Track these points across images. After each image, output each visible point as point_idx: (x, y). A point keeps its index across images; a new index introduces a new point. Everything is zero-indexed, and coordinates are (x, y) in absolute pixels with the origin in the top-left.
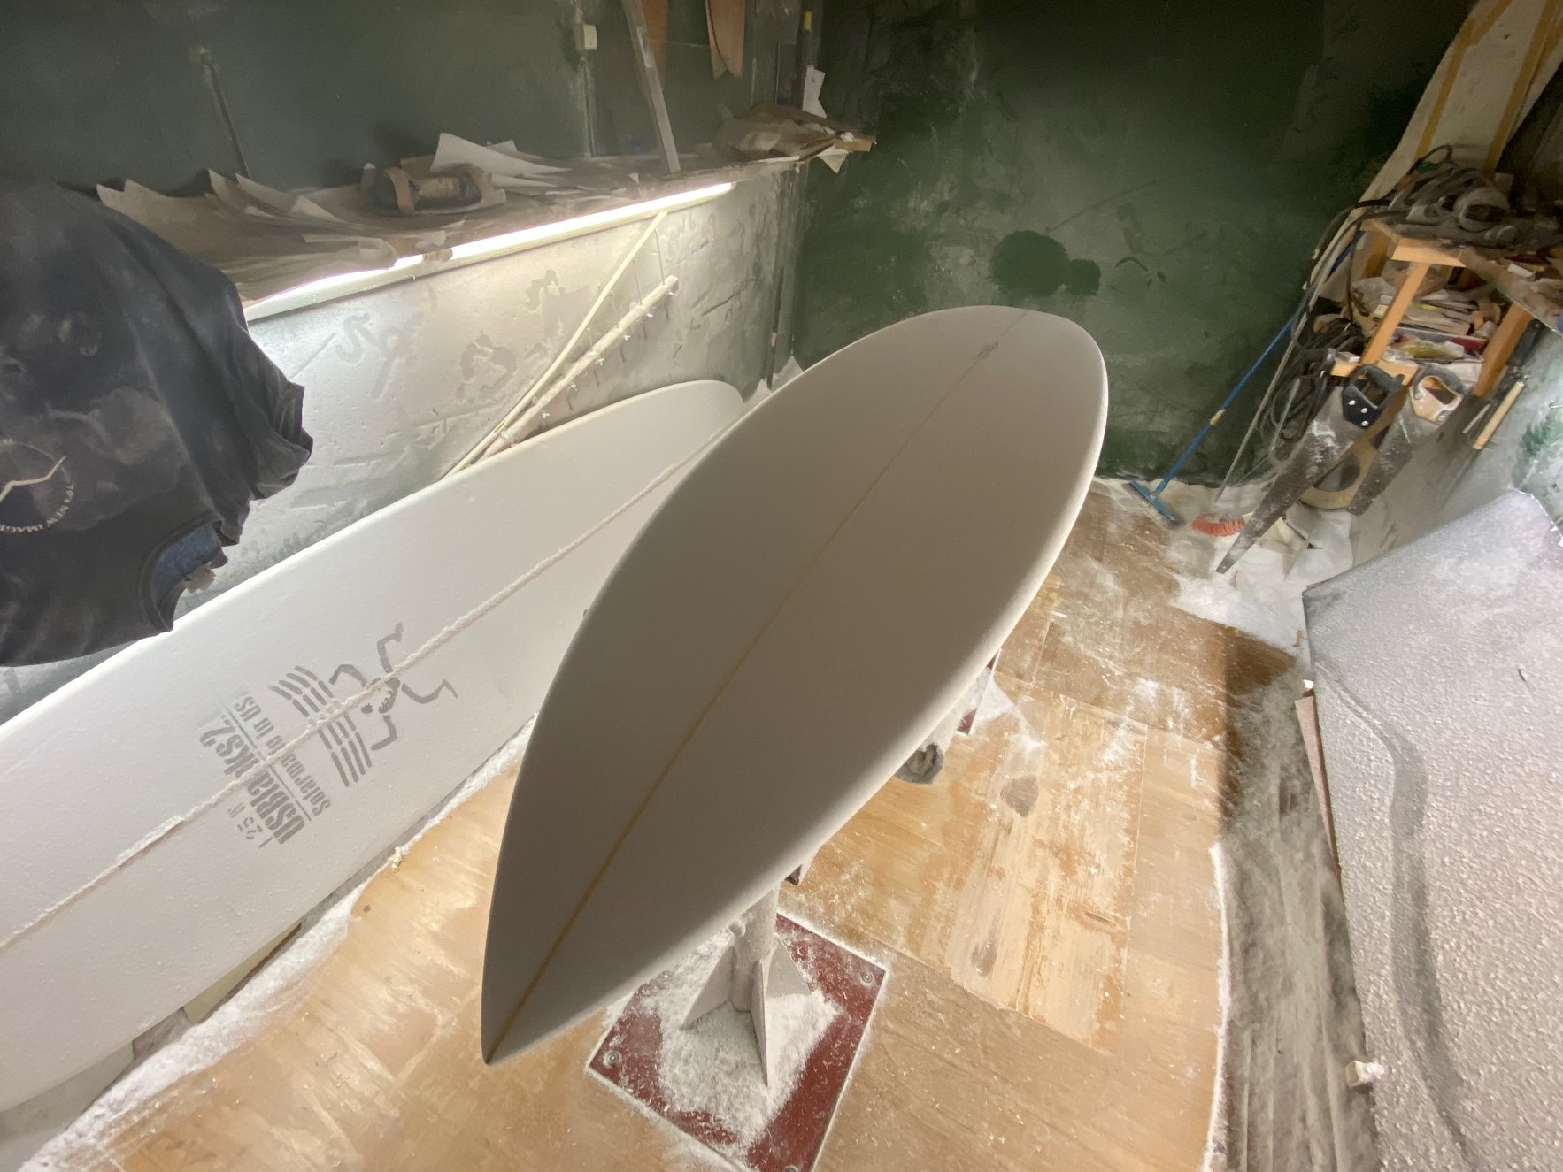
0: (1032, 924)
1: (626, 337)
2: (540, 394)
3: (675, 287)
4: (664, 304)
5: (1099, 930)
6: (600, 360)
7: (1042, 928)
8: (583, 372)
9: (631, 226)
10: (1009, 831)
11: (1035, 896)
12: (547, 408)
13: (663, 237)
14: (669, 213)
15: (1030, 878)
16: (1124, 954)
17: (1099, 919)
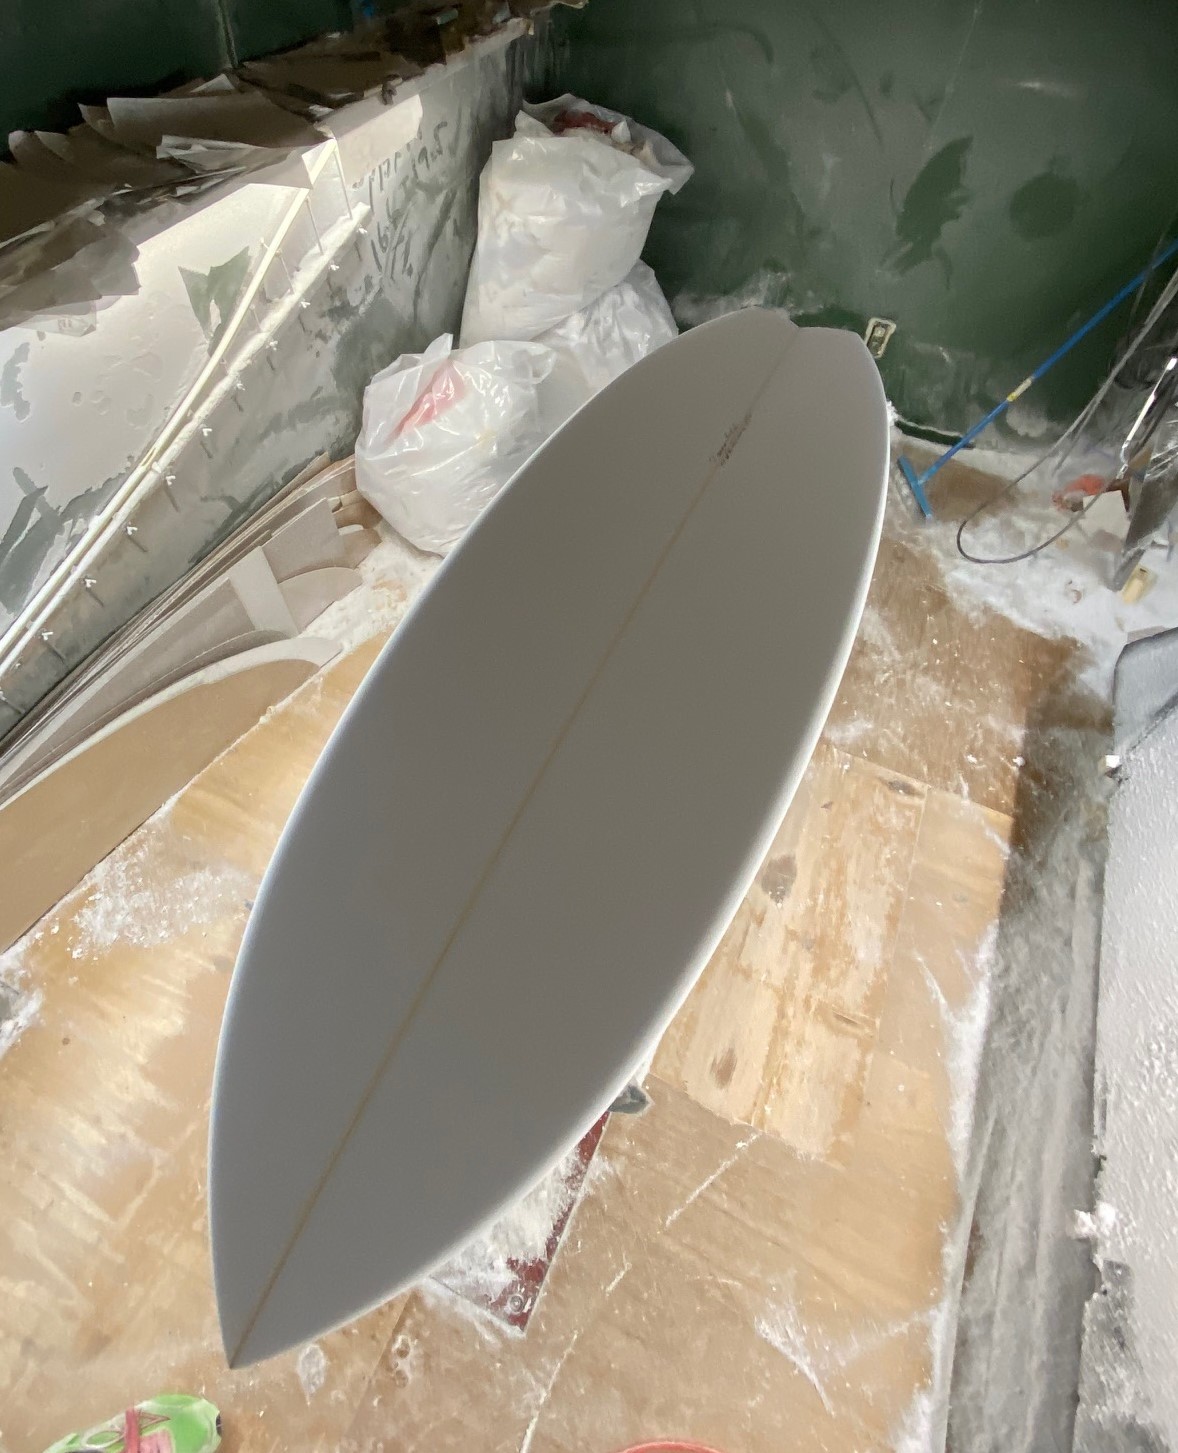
0: (775, 1030)
1: (305, 305)
2: (195, 406)
3: (366, 221)
4: (354, 244)
5: (846, 1034)
6: (272, 342)
7: (786, 1034)
8: (250, 363)
10: (760, 921)
11: (782, 997)
12: (208, 422)
15: (778, 977)
16: (869, 1058)
17: (848, 1021)
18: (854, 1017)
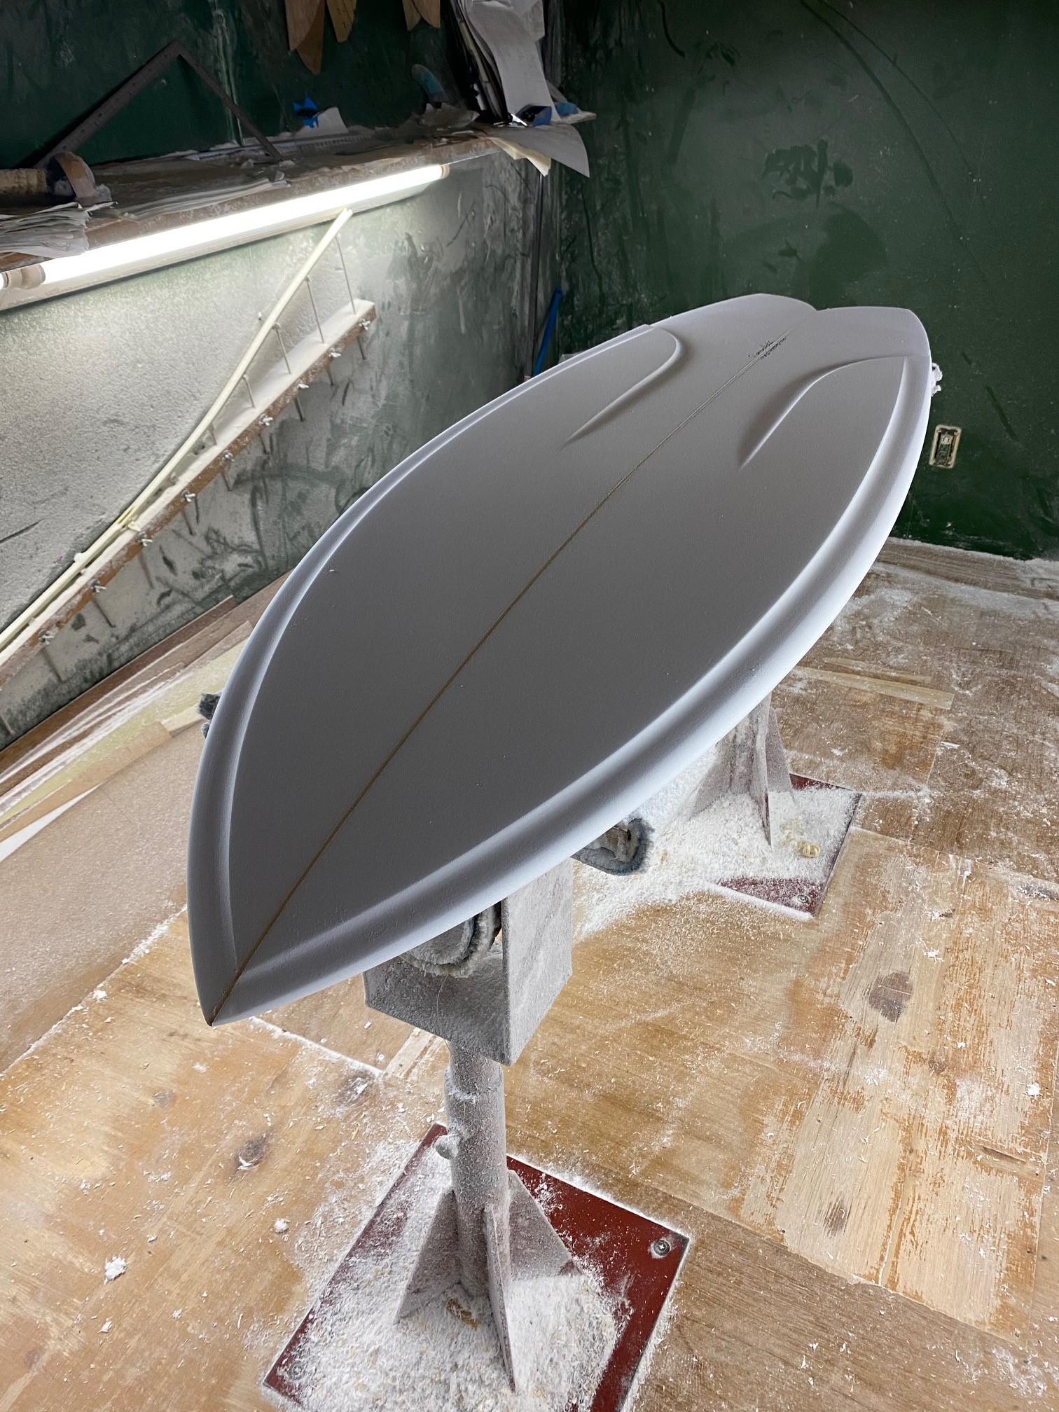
0: (901, 1168)
1: (303, 386)
2: (180, 468)
3: (370, 317)
4: (356, 338)
5: (1001, 1171)
6: (267, 420)
7: (917, 1172)
8: (241, 437)
9: (301, 235)
10: (871, 1043)
11: (907, 1130)
12: (192, 487)
13: (351, 247)
14: (355, 215)
17: (1002, 1156)
18: (1010, 1150)
